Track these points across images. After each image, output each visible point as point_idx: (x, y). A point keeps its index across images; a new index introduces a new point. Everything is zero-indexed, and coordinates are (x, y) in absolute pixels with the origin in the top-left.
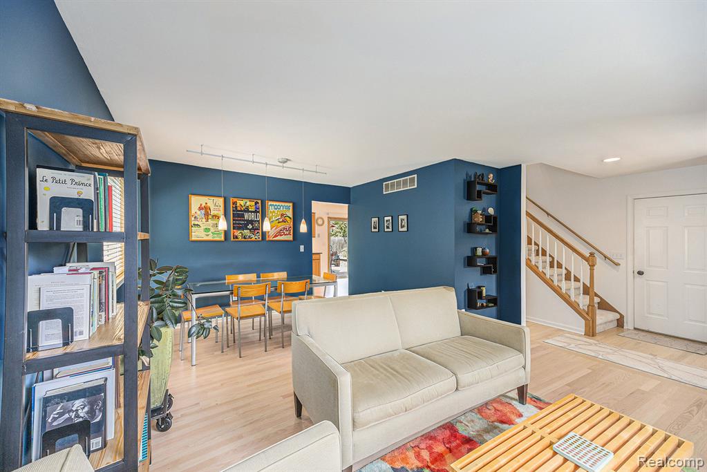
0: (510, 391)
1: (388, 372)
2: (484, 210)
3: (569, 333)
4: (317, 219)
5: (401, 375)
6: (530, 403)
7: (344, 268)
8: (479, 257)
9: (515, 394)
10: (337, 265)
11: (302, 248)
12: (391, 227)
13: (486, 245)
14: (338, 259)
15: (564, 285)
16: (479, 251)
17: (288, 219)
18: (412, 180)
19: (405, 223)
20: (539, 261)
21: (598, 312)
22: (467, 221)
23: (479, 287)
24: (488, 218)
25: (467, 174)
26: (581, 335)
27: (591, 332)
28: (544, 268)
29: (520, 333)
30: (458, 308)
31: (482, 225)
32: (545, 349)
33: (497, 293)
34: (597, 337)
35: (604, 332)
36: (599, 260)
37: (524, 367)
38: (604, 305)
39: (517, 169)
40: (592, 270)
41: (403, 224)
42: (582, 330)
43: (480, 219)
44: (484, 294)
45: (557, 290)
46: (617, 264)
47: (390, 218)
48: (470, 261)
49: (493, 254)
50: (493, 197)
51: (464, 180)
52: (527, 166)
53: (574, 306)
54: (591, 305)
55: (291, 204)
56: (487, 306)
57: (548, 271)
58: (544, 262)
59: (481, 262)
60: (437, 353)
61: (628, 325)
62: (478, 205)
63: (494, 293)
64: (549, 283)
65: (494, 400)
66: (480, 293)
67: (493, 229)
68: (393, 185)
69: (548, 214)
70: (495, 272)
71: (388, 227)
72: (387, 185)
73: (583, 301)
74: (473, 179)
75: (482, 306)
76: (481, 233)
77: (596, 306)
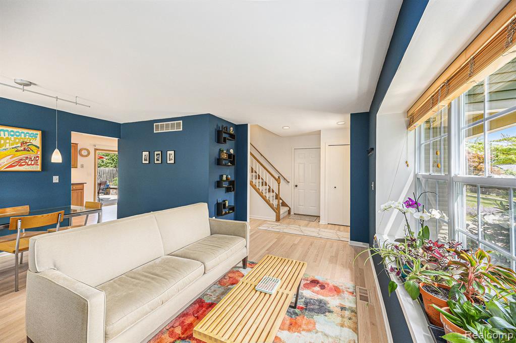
0: (238, 263)
1: (149, 277)
2: (228, 150)
3: (270, 221)
4: (81, 150)
5: (161, 277)
6: (249, 267)
7: (113, 196)
8: (224, 181)
9: (241, 265)
10: (107, 194)
11: (56, 179)
12: (160, 160)
13: (228, 174)
14: (108, 188)
15: (267, 195)
16: (224, 178)
17: (33, 148)
18: (178, 125)
19: (172, 157)
20: (256, 182)
21: (281, 207)
22: (217, 157)
23: (224, 201)
24: (230, 156)
25: (217, 126)
26: (274, 222)
27: (278, 219)
28: (259, 186)
29: (244, 226)
30: (210, 217)
31: (226, 160)
32: (258, 233)
33: (235, 204)
34: (281, 221)
35: (284, 218)
36: (282, 180)
37: (246, 247)
38: (284, 204)
39: (245, 127)
40: (279, 186)
41: (171, 157)
42: (274, 218)
43: (225, 156)
44: (227, 205)
45: (264, 198)
46: (289, 182)
47: (160, 152)
48: (219, 184)
49: (233, 179)
50: (233, 142)
51: (216, 129)
52: (251, 125)
53: (271, 206)
54: (278, 205)
55: (39, 133)
56: (229, 213)
57: (261, 188)
58: (259, 183)
59: (225, 185)
60: (192, 252)
61: (292, 213)
62: (224, 147)
63: (233, 204)
64: (261, 194)
65: (230, 272)
66: (225, 205)
67: (233, 163)
68: (162, 127)
69: (261, 155)
70: (233, 190)
71: (157, 160)
72: (157, 126)
73: (275, 203)
74: (221, 129)
75: (226, 213)
76: (226, 165)
77: (280, 204)
